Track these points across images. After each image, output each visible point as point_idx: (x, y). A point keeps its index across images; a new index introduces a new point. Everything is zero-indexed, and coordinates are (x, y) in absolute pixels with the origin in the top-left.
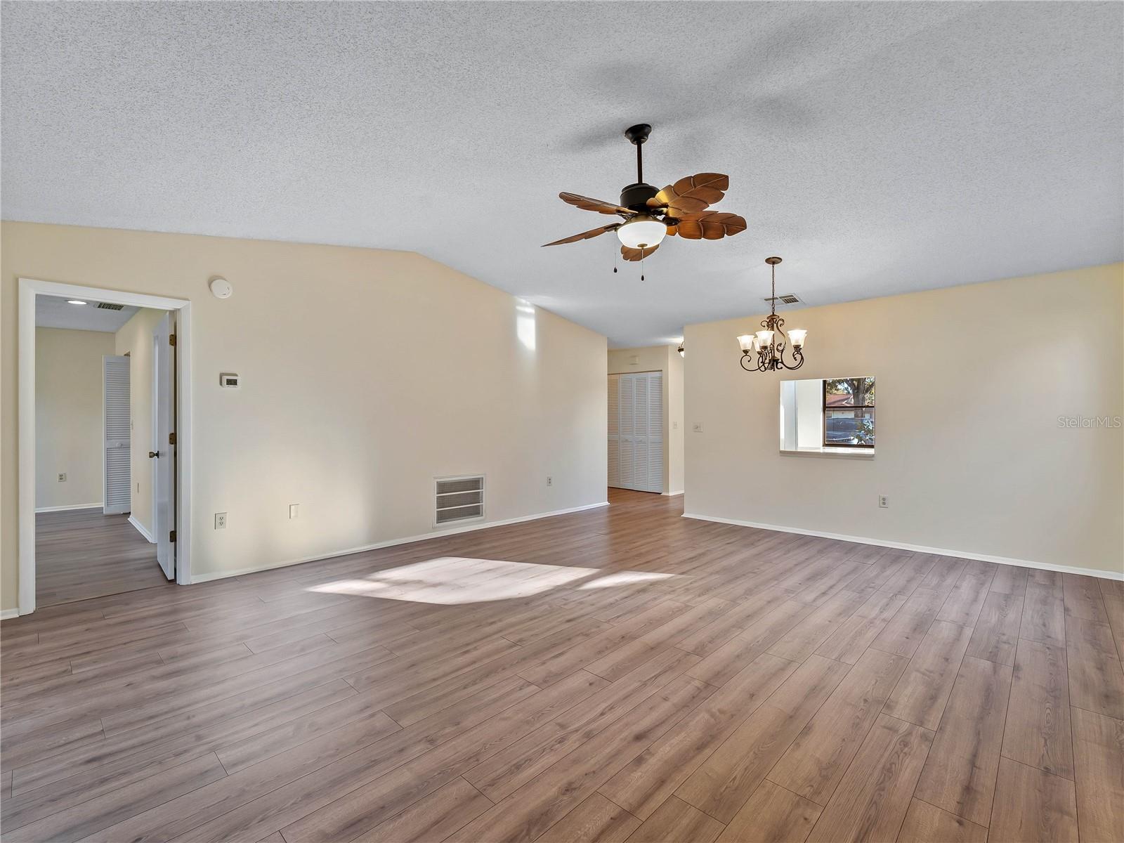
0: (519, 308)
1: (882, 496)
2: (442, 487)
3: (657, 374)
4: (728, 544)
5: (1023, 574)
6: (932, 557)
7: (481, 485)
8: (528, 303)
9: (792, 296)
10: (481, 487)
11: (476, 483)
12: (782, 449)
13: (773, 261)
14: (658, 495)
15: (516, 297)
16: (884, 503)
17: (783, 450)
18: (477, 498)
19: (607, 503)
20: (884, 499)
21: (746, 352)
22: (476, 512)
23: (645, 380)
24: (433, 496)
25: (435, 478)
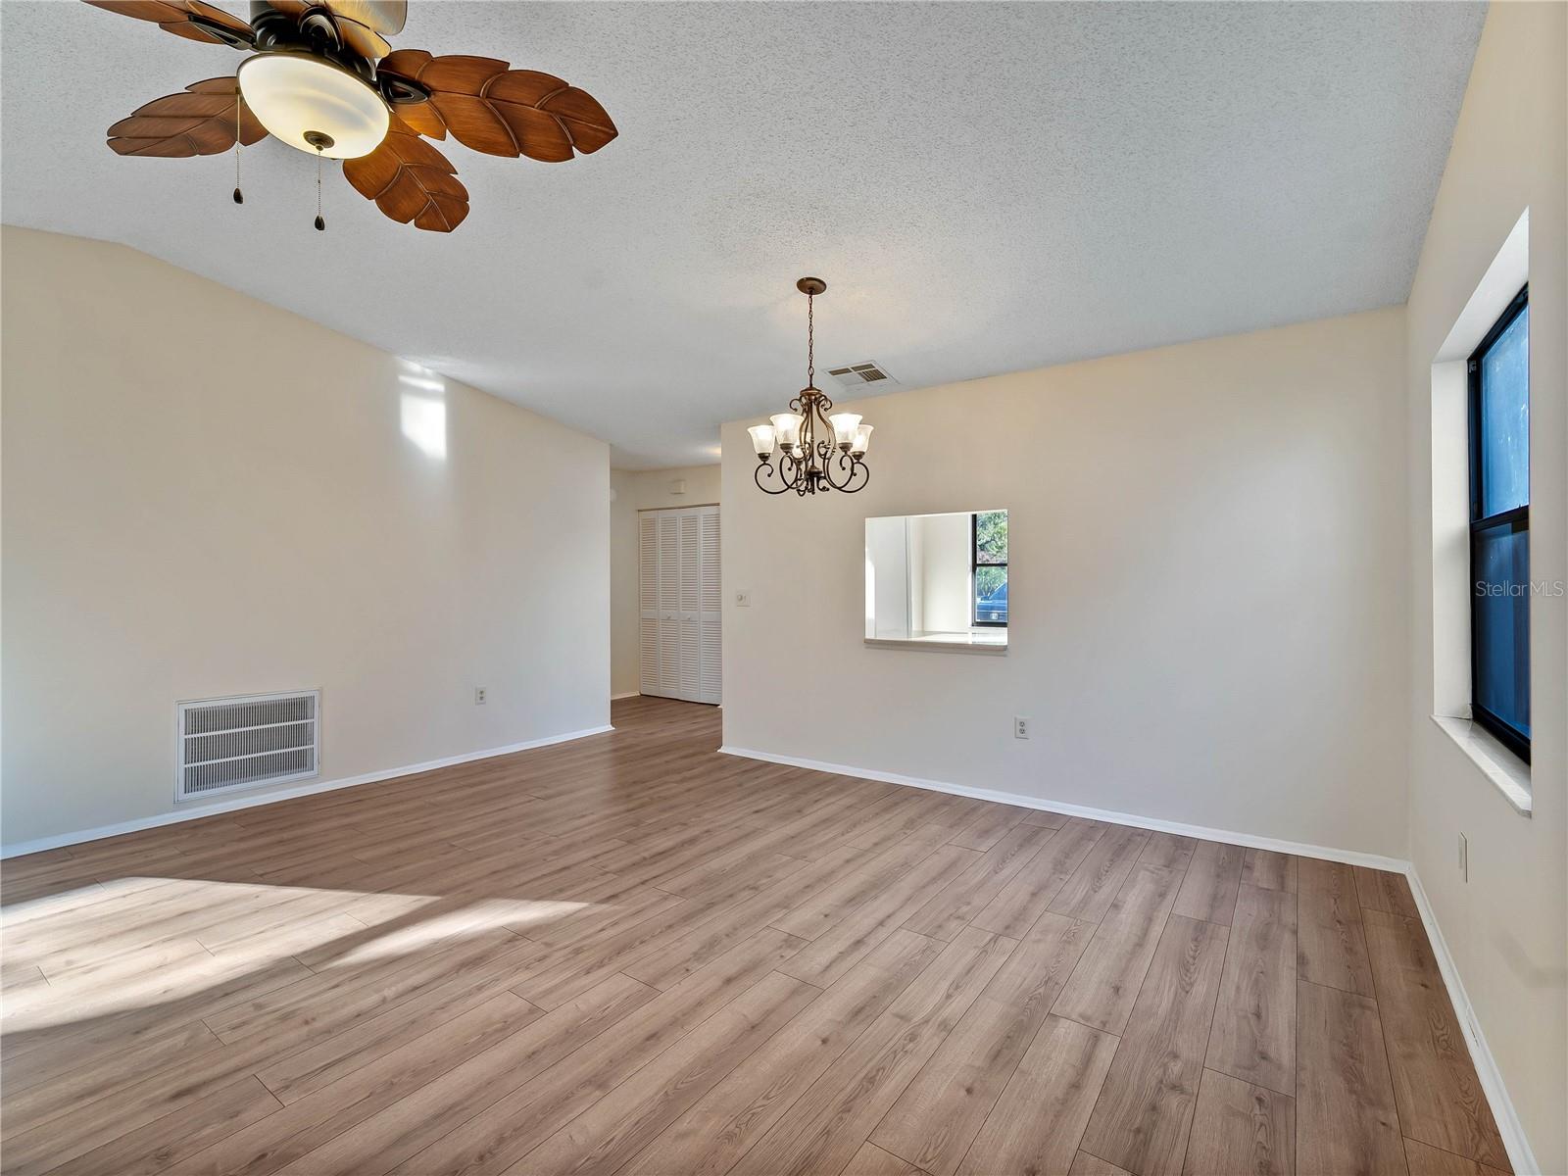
0: (403, 378)
1: (1021, 718)
2: (198, 720)
3: (712, 510)
4: (757, 812)
5: (1234, 860)
6: (1094, 826)
7: (309, 711)
8: (428, 371)
9: (871, 366)
10: (309, 716)
11: (298, 708)
12: (870, 635)
13: (811, 287)
14: (712, 710)
15: (398, 358)
16: (1022, 731)
17: (873, 637)
18: (301, 735)
19: (610, 728)
20: (1022, 724)
21: (764, 457)
22: (299, 763)
23: (694, 519)
24: (177, 739)
25: (180, 703)
